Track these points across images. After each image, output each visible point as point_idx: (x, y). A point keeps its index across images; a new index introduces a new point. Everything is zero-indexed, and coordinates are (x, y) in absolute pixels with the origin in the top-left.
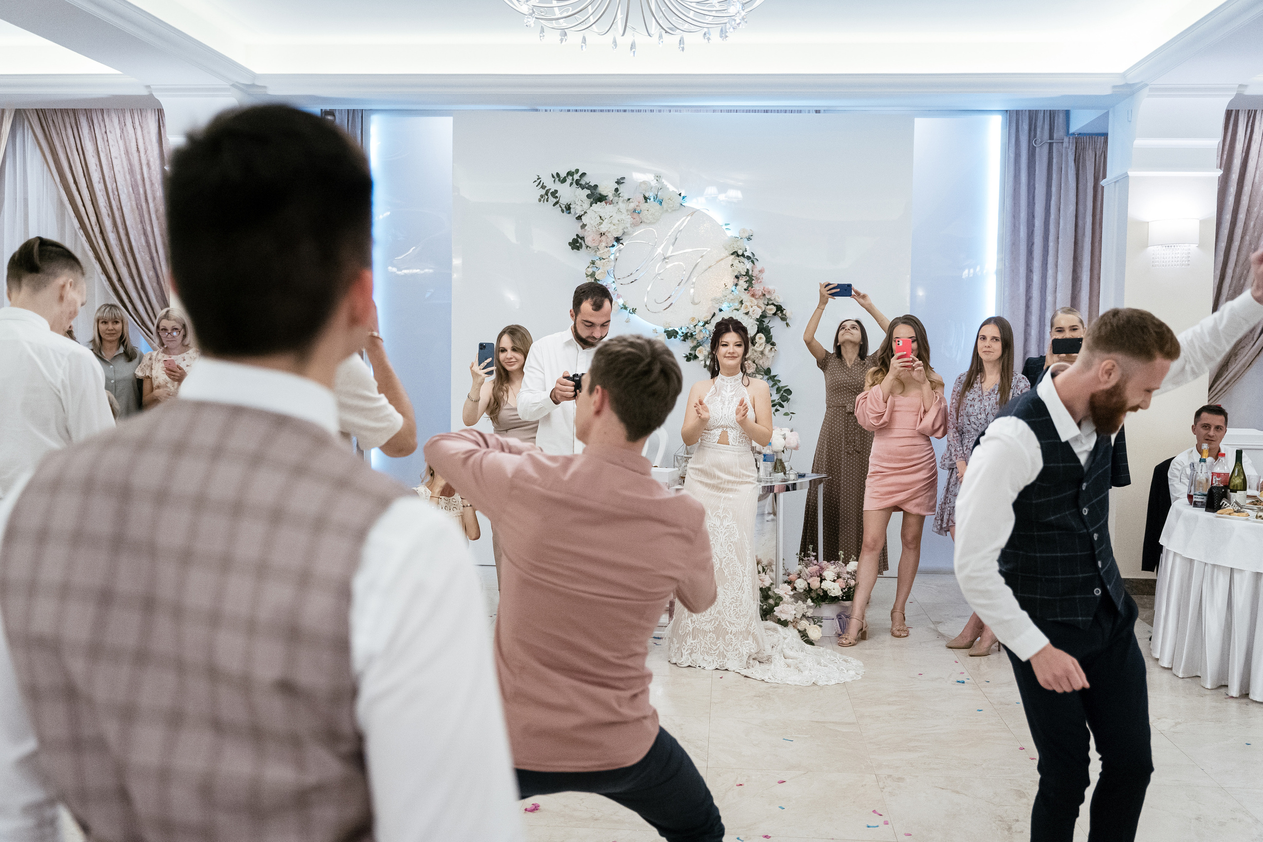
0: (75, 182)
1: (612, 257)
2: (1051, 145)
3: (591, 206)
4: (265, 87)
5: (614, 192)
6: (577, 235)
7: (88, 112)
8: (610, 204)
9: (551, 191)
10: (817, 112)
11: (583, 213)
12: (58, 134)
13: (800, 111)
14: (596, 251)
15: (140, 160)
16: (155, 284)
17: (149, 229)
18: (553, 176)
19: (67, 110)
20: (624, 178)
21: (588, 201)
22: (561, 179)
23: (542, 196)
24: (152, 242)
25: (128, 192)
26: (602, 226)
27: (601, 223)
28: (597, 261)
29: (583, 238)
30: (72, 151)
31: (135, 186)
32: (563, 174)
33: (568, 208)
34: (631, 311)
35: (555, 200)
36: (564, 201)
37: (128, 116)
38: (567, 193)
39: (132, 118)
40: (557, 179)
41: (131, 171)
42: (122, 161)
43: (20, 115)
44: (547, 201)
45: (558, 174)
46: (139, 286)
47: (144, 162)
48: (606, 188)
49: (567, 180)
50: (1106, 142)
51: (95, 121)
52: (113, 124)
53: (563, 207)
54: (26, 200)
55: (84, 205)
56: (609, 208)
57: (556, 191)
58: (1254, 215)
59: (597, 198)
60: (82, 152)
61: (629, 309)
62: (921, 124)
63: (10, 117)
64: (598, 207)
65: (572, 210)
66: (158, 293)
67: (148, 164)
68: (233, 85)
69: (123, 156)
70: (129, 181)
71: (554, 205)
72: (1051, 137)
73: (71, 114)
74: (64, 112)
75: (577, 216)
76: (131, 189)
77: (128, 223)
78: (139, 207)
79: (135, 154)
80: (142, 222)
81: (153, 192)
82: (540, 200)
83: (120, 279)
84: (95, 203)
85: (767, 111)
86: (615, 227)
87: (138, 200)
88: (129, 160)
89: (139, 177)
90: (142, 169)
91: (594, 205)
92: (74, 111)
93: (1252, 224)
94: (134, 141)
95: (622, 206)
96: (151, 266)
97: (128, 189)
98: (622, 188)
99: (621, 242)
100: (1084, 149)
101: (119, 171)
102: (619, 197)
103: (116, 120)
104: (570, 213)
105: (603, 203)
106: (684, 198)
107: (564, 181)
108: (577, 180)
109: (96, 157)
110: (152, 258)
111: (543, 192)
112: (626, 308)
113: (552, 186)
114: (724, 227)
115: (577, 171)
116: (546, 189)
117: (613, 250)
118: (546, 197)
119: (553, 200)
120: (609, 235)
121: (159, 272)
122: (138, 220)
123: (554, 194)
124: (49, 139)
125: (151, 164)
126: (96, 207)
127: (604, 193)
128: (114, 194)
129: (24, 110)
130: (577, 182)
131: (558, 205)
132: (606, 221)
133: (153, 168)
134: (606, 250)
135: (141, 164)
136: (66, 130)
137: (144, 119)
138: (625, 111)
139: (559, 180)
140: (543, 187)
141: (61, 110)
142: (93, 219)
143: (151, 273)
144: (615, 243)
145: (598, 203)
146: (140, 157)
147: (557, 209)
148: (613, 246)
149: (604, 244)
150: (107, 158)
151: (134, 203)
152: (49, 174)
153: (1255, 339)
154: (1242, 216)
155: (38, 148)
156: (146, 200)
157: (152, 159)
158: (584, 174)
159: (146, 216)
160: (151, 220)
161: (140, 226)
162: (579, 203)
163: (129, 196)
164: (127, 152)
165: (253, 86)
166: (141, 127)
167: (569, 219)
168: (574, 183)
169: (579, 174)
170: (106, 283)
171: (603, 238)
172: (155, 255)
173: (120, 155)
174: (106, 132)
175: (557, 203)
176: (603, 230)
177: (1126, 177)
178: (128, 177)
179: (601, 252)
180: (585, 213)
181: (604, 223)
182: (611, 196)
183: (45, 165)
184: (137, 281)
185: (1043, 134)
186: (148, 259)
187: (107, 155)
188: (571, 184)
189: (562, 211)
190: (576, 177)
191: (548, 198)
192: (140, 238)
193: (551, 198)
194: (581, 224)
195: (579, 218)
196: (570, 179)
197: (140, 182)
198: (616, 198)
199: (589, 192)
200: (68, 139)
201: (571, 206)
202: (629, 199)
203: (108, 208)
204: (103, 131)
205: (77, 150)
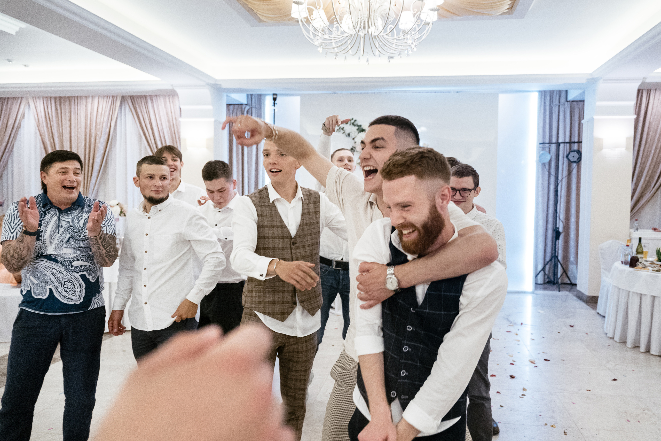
0: (146, 126)
2: (559, 106)
4: (221, 85)
6: (353, 146)
7: (151, 96)
10: (458, 92)
11: (355, 137)
12: (138, 106)
13: (450, 92)
19: (142, 96)
21: (357, 132)
30: (145, 115)
31: (170, 128)
36: (347, 132)
37: (167, 98)
41: (169, 121)
42: (165, 118)
43: (123, 98)
50: (584, 104)
51: (154, 101)
52: (161, 101)
54: (126, 134)
55: (149, 136)
58: (650, 136)
60: (148, 113)
62: (502, 96)
63: (119, 99)
65: (350, 135)
68: (207, 84)
72: (559, 102)
74: (141, 97)
75: (352, 138)
78: (172, 136)
79: (170, 114)
84: (154, 135)
85: (435, 92)
88: (168, 116)
89: (172, 124)
90: (173, 120)
92: (145, 96)
93: (649, 139)
94: (169, 108)
100: (574, 108)
101: (164, 121)
104: (349, 137)
109: (154, 114)
115: (353, 119)
119: (342, 131)
124: (135, 108)
128: (161, 131)
129: (125, 96)
130: (353, 124)
135: (172, 119)
136: (142, 105)
138: (374, 93)
142: (153, 141)
147: (344, 135)
150: (159, 117)
154: (645, 136)
155: (130, 112)
158: (355, 120)
159: (175, 140)
160: (176, 141)
162: (353, 132)
164: (167, 114)
165: (215, 84)
166: (172, 103)
173: (164, 115)
174: (158, 105)
175: (344, 132)
177: (593, 119)
178: (167, 123)
183: (134, 119)
185: (556, 101)
189: (346, 136)
197: (172, 126)
199: (357, 128)
200: (143, 108)
205: (147, 113)
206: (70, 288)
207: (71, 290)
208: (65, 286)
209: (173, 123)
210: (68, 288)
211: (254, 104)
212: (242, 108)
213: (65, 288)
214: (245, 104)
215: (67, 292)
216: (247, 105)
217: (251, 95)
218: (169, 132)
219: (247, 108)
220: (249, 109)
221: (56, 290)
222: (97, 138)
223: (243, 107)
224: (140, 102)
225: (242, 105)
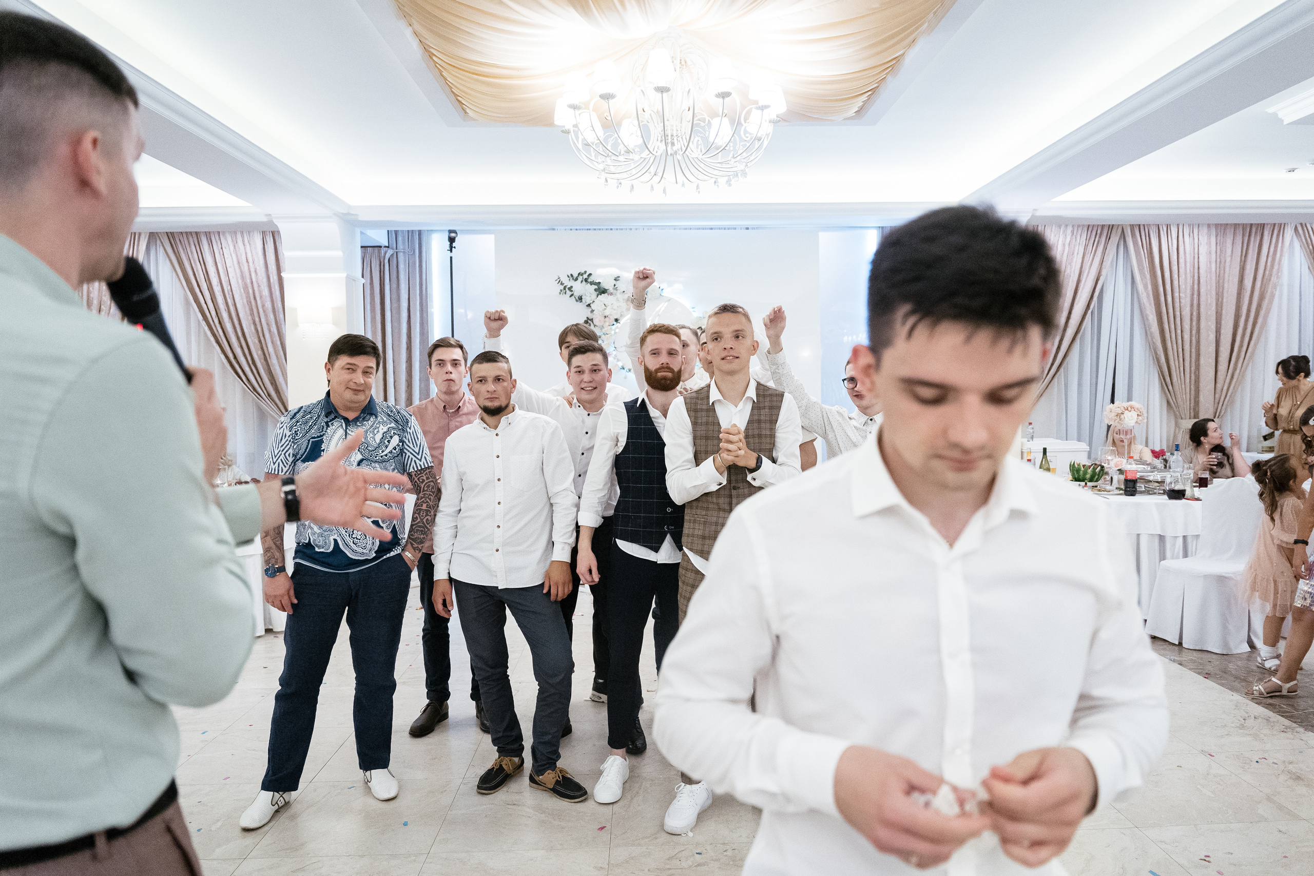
0: (199, 286)
1: (613, 332)
3: (597, 297)
4: (356, 215)
5: (613, 287)
6: (587, 318)
7: (208, 234)
8: (611, 295)
9: (568, 287)
10: (747, 229)
11: (592, 302)
12: (184, 250)
13: (735, 229)
14: (601, 329)
15: (249, 269)
16: (263, 361)
17: (257, 319)
18: (568, 276)
19: (191, 233)
20: (619, 277)
21: (596, 293)
22: (574, 278)
23: (561, 290)
24: (259, 329)
25: (241, 292)
26: (606, 311)
27: (605, 309)
28: (603, 336)
29: (592, 320)
30: (196, 265)
31: (245, 288)
32: (575, 275)
33: (580, 299)
34: (628, 371)
35: (571, 293)
36: (577, 294)
37: (239, 236)
38: (579, 288)
39: (243, 237)
40: (571, 279)
41: (243, 277)
42: (235, 269)
43: (153, 236)
44: (565, 294)
45: (572, 275)
46: (250, 362)
47: (252, 270)
48: (607, 284)
49: (579, 279)
51: (214, 240)
52: (228, 241)
53: (577, 297)
55: (206, 303)
56: (610, 297)
57: (572, 287)
59: (601, 291)
60: (203, 262)
61: (626, 369)
62: (823, 236)
63: (145, 239)
64: (603, 297)
65: (583, 300)
66: (266, 366)
67: (256, 271)
68: (335, 214)
69: (236, 266)
70: (241, 285)
71: (571, 296)
73: (194, 235)
74: (188, 234)
75: (587, 304)
76: (242, 290)
77: (241, 315)
78: (249, 303)
79: (246, 264)
80: (252, 314)
81: (260, 292)
82: (560, 293)
83: (235, 358)
84: (214, 301)
85: (712, 229)
86: (615, 311)
87: (248, 297)
88: (240, 268)
89: (248, 281)
90: (250, 275)
91: (599, 296)
94: (244, 254)
95: (619, 296)
96: (259, 347)
97: (240, 290)
98: (618, 284)
99: (619, 321)
101: (233, 277)
102: (617, 290)
103: (229, 239)
104: (581, 302)
105: (606, 294)
106: (662, 290)
107: (576, 279)
108: (585, 279)
109: (214, 267)
110: (260, 341)
111: (562, 287)
112: (624, 369)
113: (569, 283)
114: (692, 310)
115: (585, 272)
116: (564, 285)
117: (614, 327)
118: (565, 291)
119: (569, 293)
120: (611, 317)
121: (266, 351)
122: (248, 312)
123: (570, 289)
124: (177, 254)
125: (258, 271)
126: (215, 303)
127: (606, 288)
128: (229, 294)
129: (157, 233)
130: (586, 280)
131: (573, 297)
132: (608, 307)
133: (259, 274)
134: (609, 327)
135: (250, 272)
136: (190, 247)
137: (251, 239)
138: (611, 229)
139: (573, 279)
140: (562, 284)
141: (186, 233)
142: (213, 313)
143: (260, 352)
144: (615, 323)
145: (603, 295)
146: (249, 266)
148: (614, 325)
149: (607, 324)
150: (223, 268)
151: (245, 301)
152: (177, 280)
153: (1044, 378)
155: (168, 260)
156: (255, 298)
157: (258, 268)
158: (590, 275)
159: (255, 310)
161: (250, 318)
162: (588, 295)
163: (241, 295)
164: (239, 264)
165: (348, 214)
166: (250, 244)
167: (581, 306)
168: (584, 281)
169: (587, 274)
170: (225, 361)
171: (607, 319)
172: (262, 338)
173: (233, 265)
174: (222, 248)
175: (572, 295)
176: (606, 315)
178: (240, 281)
179: (606, 329)
180: (594, 302)
181: (607, 308)
182: (611, 290)
183: (174, 274)
184: (249, 358)
186: (257, 342)
187: (223, 265)
188: (582, 282)
189: (577, 301)
190: (585, 276)
191: (566, 292)
192: (250, 327)
193: (568, 291)
194: (591, 310)
195: (589, 305)
196: (580, 278)
197: (249, 285)
198: (615, 291)
199: (596, 287)
200: (192, 253)
201: (582, 297)
202: (624, 292)
203: (225, 305)
204: (220, 246)
205: (199, 262)
206: (360, 540)
207: (361, 541)
208: (353, 536)
209: (251, 279)
210: (357, 539)
211: (400, 246)
212: (379, 253)
213: (354, 538)
214: (385, 247)
215: (356, 544)
216: (388, 247)
217: (396, 232)
218: (244, 296)
219: (390, 252)
220: (392, 255)
221: (343, 541)
222: (102, 307)
223: (383, 250)
224: (186, 242)
225: (380, 247)
